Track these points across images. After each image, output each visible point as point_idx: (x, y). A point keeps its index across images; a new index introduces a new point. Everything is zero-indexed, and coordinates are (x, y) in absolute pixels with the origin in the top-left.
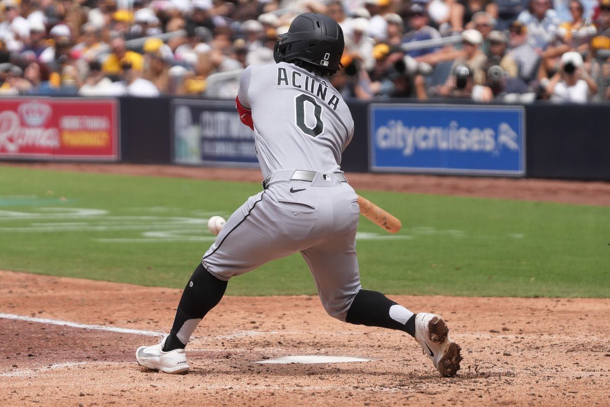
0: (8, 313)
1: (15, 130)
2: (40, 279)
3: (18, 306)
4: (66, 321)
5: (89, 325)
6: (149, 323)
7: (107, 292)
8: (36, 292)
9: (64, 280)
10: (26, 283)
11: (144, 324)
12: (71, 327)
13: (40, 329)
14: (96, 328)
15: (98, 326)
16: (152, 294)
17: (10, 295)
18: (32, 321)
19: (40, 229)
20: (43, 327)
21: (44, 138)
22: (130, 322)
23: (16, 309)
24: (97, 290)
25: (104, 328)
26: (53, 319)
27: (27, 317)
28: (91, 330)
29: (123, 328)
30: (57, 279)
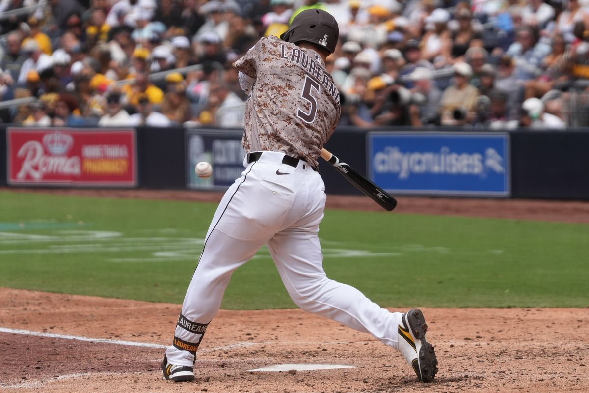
0: (21, 329)
1: (39, 158)
2: (53, 297)
3: (31, 322)
4: (76, 335)
5: (96, 338)
6: (152, 336)
7: (114, 308)
8: (49, 309)
9: (75, 297)
10: (40, 301)
11: (147, 337)
12: (79, 341)
13: (50, 343)
14: (102, 342)
15: (104, 340)
16: (157, 309)
17: (24, 312)
18: (43, 336)
19: (57, 251)
20: (53, 342)
21: (67, 166)
22: (134, 335)
23: (29, 325)
24: (105, 306)
25: (110, 341)
26: (64, 334)
27: (39, 333)
28: (98, 343)
29: (127, 341)
30: (70, 297)
